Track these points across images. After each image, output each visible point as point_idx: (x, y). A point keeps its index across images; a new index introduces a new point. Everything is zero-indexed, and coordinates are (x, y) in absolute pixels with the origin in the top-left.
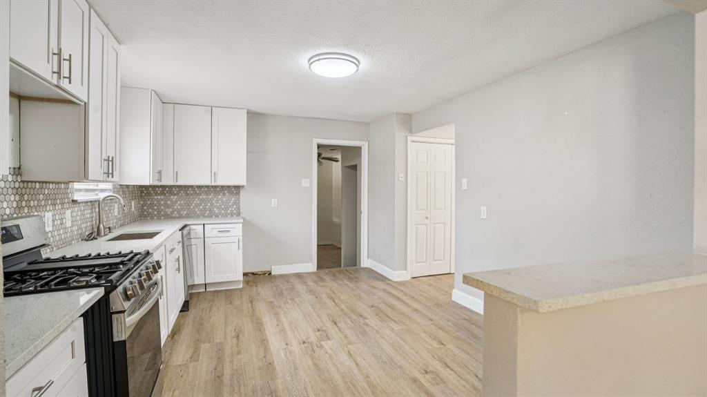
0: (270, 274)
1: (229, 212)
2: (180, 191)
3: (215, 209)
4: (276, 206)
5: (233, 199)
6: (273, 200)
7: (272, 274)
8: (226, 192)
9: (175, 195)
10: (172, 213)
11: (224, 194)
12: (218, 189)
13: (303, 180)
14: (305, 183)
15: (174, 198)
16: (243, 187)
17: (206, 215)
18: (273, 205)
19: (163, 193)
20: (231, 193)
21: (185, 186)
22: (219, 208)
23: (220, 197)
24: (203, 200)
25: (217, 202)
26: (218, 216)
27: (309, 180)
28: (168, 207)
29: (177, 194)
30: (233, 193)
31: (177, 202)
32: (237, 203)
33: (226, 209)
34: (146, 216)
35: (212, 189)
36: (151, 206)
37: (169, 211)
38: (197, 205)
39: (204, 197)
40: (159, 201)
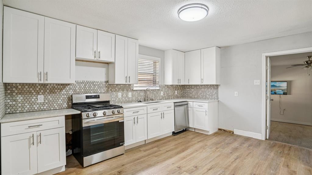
0: (233, 133)
1: (213, 97)
2: (194, 87)
3: (207, 96)
4: (237, 96)
5: (215, 91)
6: (235, 92)
7: (234, 133)
8: (212, 88)
9: (193, 89)
10: (192, 96)
11: (211, 89)
12: (209, 86)
13: (255, 81)
14: (257, 82)
15: (193, 90)
16: (220, 85)
17: (204, 98)
18: (235, 95)
19: (189, 88)
20: (214, 88)
21: (196, 85)
22: (209, 95)
23: (209, 90)
24: (202, 91)
25: (208, 92)
26: (208, 99)
27: (259, 81)
28: (191, 93)
29: (194, 89)
30: (215, 88)
31: (193, 91)
32: (217, 93)
33: (212, 96)
34: (184, 97)
35: (206, 86)
36: (186, 93)
37: (191, 95)
38: (201, 93)
39: (203, 90)
40: (188, 91)
